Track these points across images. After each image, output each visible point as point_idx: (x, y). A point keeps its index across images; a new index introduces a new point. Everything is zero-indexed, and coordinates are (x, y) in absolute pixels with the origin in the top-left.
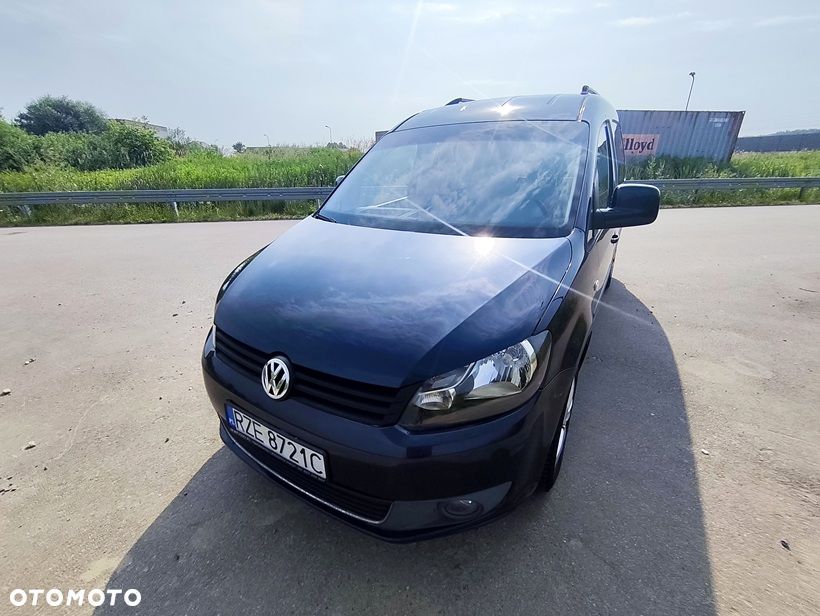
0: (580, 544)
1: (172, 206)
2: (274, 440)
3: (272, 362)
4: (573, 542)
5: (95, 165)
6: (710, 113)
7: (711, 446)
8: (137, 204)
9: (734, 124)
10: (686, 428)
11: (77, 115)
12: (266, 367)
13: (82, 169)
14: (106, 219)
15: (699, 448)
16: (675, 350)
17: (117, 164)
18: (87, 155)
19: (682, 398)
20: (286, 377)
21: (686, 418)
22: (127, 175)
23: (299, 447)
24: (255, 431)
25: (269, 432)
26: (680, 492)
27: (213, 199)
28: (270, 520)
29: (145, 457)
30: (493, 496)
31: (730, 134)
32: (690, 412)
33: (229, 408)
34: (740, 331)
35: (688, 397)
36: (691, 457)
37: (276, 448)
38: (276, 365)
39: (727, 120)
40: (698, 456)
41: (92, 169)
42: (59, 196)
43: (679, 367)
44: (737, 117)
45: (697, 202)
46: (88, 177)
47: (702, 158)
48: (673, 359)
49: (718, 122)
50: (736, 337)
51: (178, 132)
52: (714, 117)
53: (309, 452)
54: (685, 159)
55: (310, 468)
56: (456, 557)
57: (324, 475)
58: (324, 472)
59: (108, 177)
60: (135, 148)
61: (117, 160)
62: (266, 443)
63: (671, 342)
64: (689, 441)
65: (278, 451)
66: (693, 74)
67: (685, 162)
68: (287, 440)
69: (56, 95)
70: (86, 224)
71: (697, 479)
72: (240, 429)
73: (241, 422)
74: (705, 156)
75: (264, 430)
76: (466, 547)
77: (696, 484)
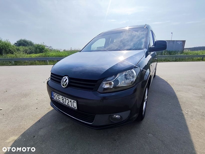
0: (152, 135)
1: (47, 61)
2: (63, 100)
3: (64, 77)
4: (150, 135)
5: (30, 53)
6: (177, 41)
7: (188, 111)
8: (39, 61)
9: (183, 43)
10: (180, 107)
11: (28, 43)
12: (62, 79)
13: (27, 54)
14: (31, 64)
15: (185, 112)
16: (174, 90)
17: (36, 53)
18: (29, 51)
19: (178, 100)
20: (67, 81)
21: (180, 105)
22: (38, 55)
23: (70, 100)
24: (59, 98)
25: (62, 97)
26: (181, 122)
27: (57, 60)
28: (62, 128)
29: (30, 112)
30: (125, 115)
31: (182, 45)
32: (181, 103)
33: (52, 93)
34: (192, 86)
35: (179, 100)
36: (182, 114)
37: (64, 102)
38: (65, 78)
39: (181, 42)
40: (184, 114)
41: (30, 54)
42: (21, 59)
43: (176, 93)
44: (184, 42)
45: (176, 61)
46: (29, 55)
47: (176, 51)
48: (174, 91)
49: (179, 43)
50: (191, 87)
51: (51, 47)
52: (178, 42)
53: (72, 101)
54: (172, 51)
55: (73, 107)
56: (115, 138)
57: (76, 108)
58: (76, 107)
59: (33, 55)
60: (40, 49)
61: (36, 52)
62: (61, 102)
63: (173, 88)
64: (182, 110)
65: (64, 103)
66: (172, 33)
67: (172, 52)
68: (67, 99)
69: (23, 39)
70: (26, 65)
71: (185, 119)
72: (55, 99)
73: (55, 96)
74: (177, 51)
75: (61, 97)
76: (118, 135)
77: (185, 121)
